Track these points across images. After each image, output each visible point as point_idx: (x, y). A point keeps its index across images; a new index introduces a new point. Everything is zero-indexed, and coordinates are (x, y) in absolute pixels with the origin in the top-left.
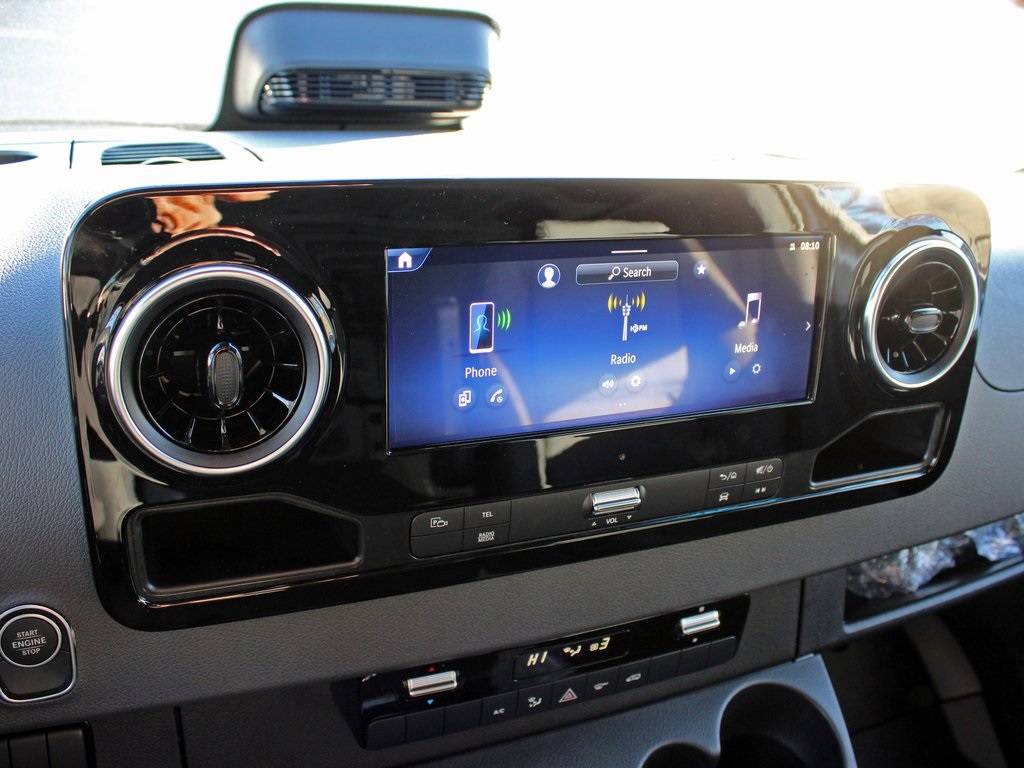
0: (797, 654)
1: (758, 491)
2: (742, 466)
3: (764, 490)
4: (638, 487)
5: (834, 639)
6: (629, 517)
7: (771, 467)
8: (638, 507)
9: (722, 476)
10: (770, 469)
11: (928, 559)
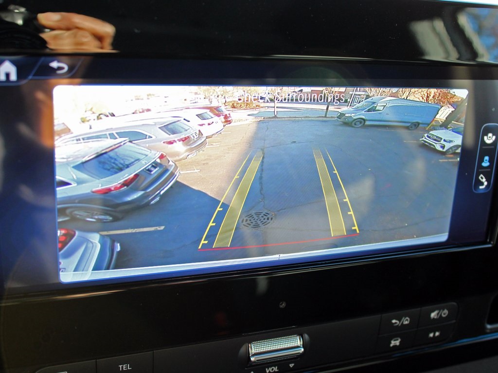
1: (431, 335)
2: (415, 311)
3: (437, 334)
4: (301, 335)
6: (291, 365)
7: (446, 311)
8: (301, 356)
9: (394, 321)
10: (445, 313)
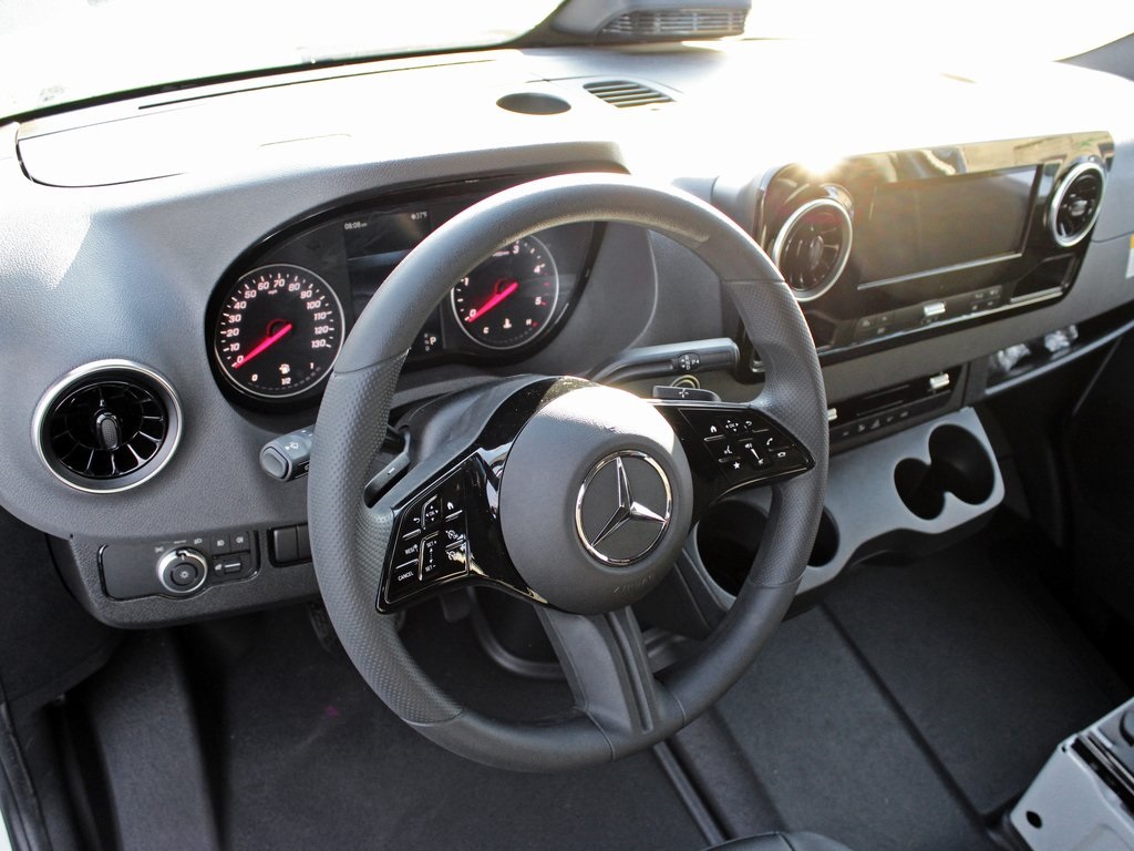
0: (962, 406)
1: (989, 304)
4: (945, 303)
5: (980, 397)
8: (940, 314)
11: (1016, 351)
